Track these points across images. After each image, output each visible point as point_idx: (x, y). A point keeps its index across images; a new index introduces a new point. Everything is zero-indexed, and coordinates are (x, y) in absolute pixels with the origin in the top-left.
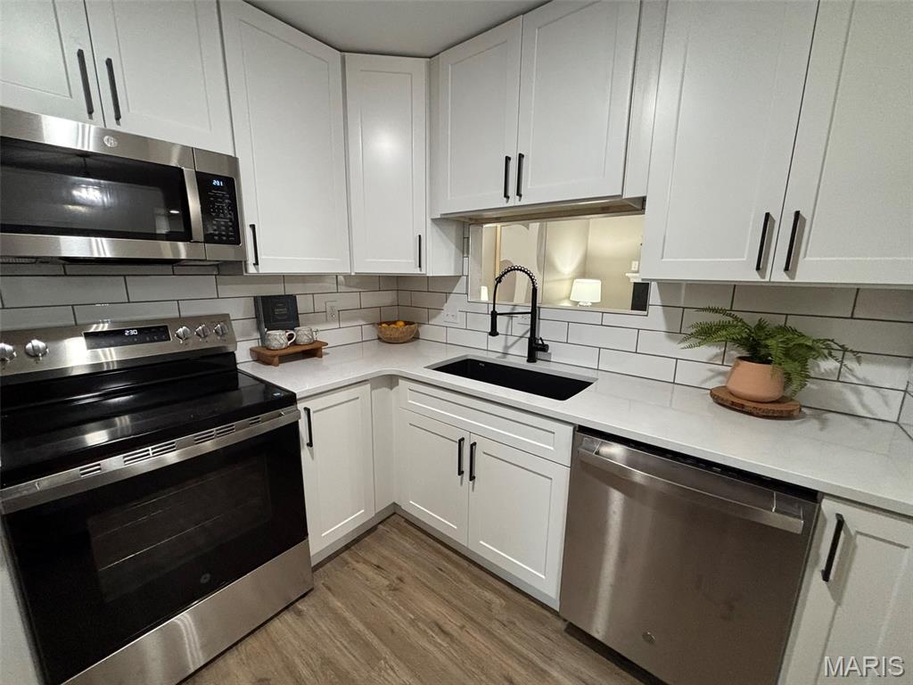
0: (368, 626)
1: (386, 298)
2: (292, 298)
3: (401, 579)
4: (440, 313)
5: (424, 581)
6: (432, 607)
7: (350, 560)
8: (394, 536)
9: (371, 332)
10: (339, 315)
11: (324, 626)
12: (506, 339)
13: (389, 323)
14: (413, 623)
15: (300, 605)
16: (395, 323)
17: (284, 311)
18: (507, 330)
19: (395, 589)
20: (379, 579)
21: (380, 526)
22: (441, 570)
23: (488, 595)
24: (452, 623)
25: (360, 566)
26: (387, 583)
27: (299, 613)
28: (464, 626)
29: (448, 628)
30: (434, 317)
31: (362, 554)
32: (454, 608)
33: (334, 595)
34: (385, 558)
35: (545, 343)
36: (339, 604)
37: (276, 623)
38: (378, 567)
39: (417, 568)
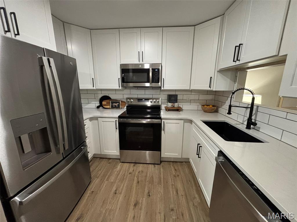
0: (163, 178)
1: (210, 97)
2: (177, 95)
3: (178, 176)
4: (224, 104)
5: (183, 180)
6: (179, 186)
7: (171, 164)
8: (185, 167)
9: (200, 107)
10: (190, 101)
11: (157, 172)
12: (244, 118)
13: (207, 106)
14: (172, 185)
15: (156, 165)
16: (209, 106)
17: (174, 98)
18: (245, 114)
19: (175, 176)
20: (174, 172)
21: (184, 163)
22: (190, 181)
23: (196, 196)
24: (181, 192)
25: (172, 167)
26: (174, 174)
27: (155, 166)
28: (182, 195)
29: (179, 192)
30: (223, 105)
31: (175, 165)
32: (184, 190)
34: (179, 169)
35: (257, 122)
36: (162, 170)
37: (150, 165)
38: (176, 170)
39: (184, 177)
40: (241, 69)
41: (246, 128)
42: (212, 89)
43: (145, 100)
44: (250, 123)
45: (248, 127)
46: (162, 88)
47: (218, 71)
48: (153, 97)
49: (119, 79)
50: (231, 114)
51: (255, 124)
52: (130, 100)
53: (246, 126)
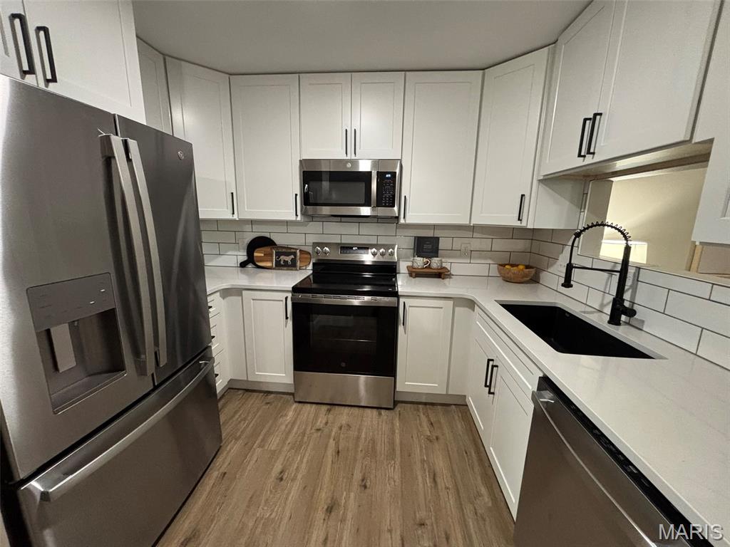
0: (401, 443)
1: (520, 245)
2: (437, 239)
3: (437, 438)
4: (555, 263)
5: (450, 449)
6: (440, 464)
7: (421, 410)
8: (456, 417)
9: (494, 270)
10: (470, 254)
11: (385, 427)
12: (604, 296)
13: (512, 265)
14: (423, 461)
15: (383, 412)
16: (517, 266)
17: (430, 246)
18: (605, 289)
19: (431, 441)
20: (426, 428)
21: (454, 407)
22: (466, 453)
23: (483, 490)
24: (444, 480)
25: (423, 418)
26: (429, 434)
27: (380, 414)
28: (448, 488)
29: (439, 480)
30: (552, 265)
31: (429, 411)
32: (453, 476)
33: (399, 418)
34: (440, 422)
35: (636, 307)
36: (398, 424)
37: (369, 411)
38: (432, 424)
39: (452, 441)
40: (596, 176)
41: (609, 322)
42: (524, 224)
43: (359, 248)
44: (620, 311)
45: (614, 320)
46: (402, 221)
47: (540, 181)
48: (379, 243)
49: (296, 195)
50: (571, 286)
51: (631, 313)
52: (322, 248)
53: (608, 318)
